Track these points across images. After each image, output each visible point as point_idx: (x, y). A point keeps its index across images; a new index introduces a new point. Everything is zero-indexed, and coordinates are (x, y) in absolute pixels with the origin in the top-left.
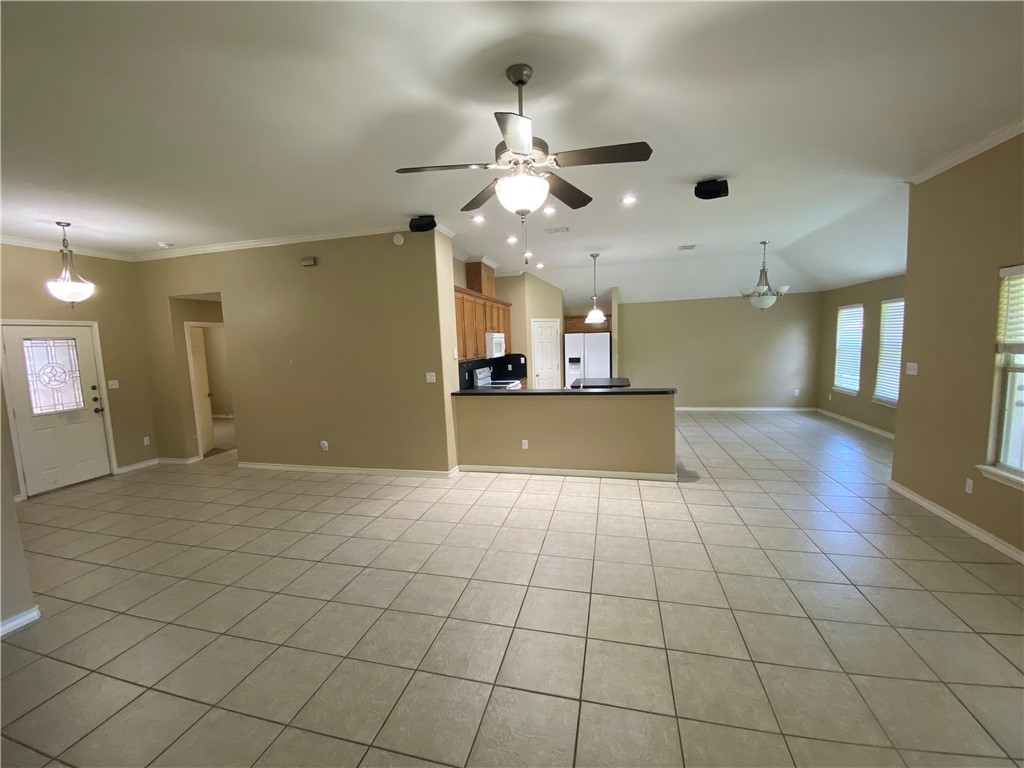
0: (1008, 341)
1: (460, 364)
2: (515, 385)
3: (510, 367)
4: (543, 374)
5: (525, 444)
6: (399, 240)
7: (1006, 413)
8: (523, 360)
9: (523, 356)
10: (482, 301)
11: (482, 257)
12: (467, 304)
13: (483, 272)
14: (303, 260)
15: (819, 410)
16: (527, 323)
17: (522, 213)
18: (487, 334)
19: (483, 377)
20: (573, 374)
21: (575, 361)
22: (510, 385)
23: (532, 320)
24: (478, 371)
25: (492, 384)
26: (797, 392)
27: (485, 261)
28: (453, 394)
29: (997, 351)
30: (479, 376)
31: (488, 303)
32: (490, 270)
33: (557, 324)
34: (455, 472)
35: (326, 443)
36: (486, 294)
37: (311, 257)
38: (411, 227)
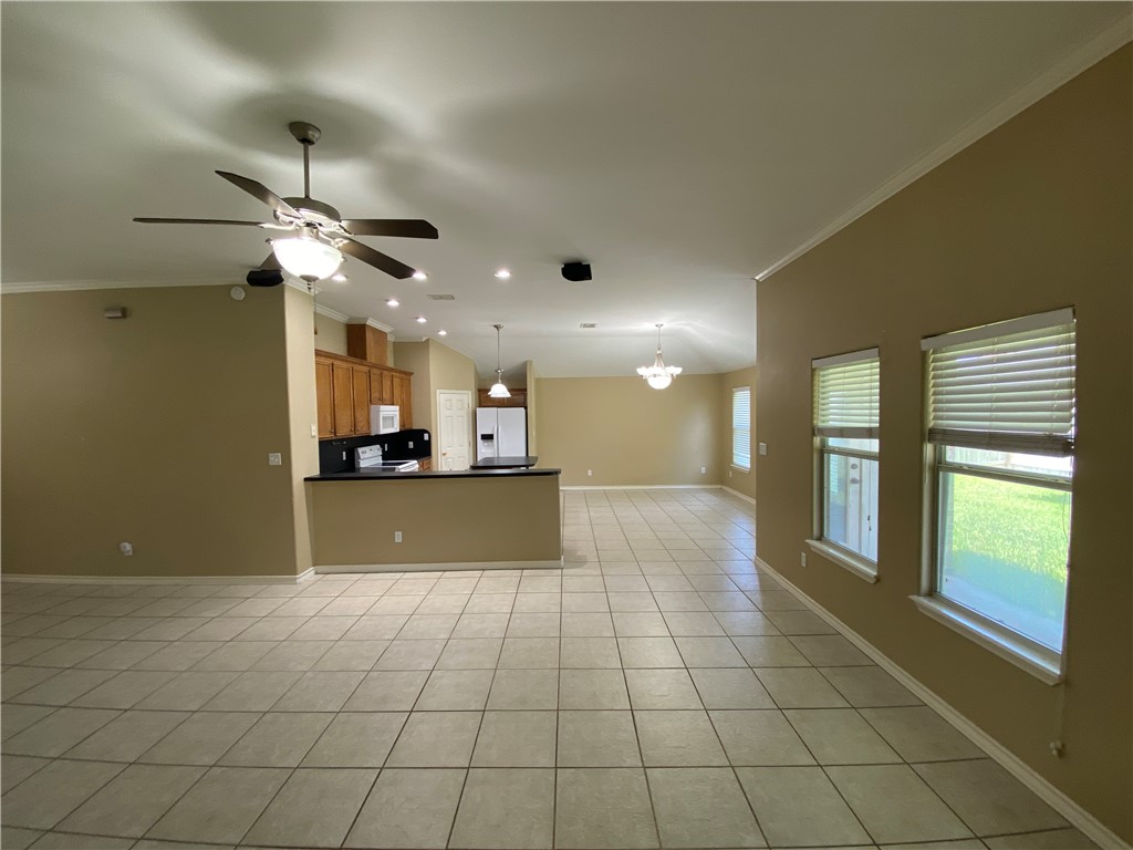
0: (821, 425)
1: (320, 442)
2: (411, 466)
3: (411, 445)
4: (451, 452)
5: (399, 537)
6: (238, 294)
7: (825, 490)
8: (426, 437)
9: (427, 432)
10: (366, 369)
11: (367, 319)
12: (339, 373)
13: (369, 335)
14: (107, 310)
15: (724, 488)
16: (432, 394)
17: (309, 279)
18: (373, 407)
19: (370, 458)
20: (485, 452)
21: (488, 437)
22: (400, 467)
23: (438, 391)
24: (360, 450)
25: (384, 464)
26: (703, 470)
27: (369, 322)
28: (306, 479)
29: (814, 434)
30: (362, 456)
31: (374, 371)
32: (381, 335)
33: (468, 397)
34: (307, 576)
35: (128, 547)
36: (373, 361)
37: (119, 308)
38: (249, 279)
